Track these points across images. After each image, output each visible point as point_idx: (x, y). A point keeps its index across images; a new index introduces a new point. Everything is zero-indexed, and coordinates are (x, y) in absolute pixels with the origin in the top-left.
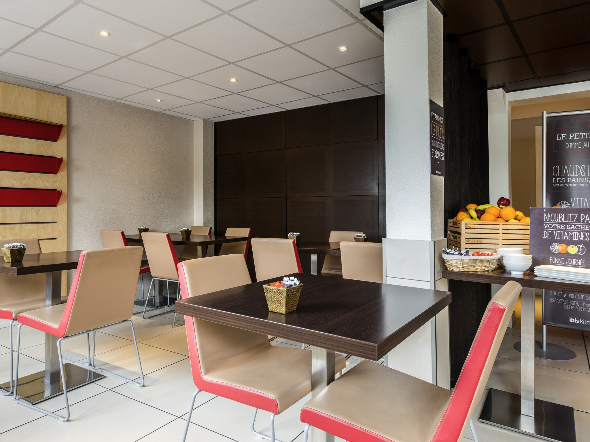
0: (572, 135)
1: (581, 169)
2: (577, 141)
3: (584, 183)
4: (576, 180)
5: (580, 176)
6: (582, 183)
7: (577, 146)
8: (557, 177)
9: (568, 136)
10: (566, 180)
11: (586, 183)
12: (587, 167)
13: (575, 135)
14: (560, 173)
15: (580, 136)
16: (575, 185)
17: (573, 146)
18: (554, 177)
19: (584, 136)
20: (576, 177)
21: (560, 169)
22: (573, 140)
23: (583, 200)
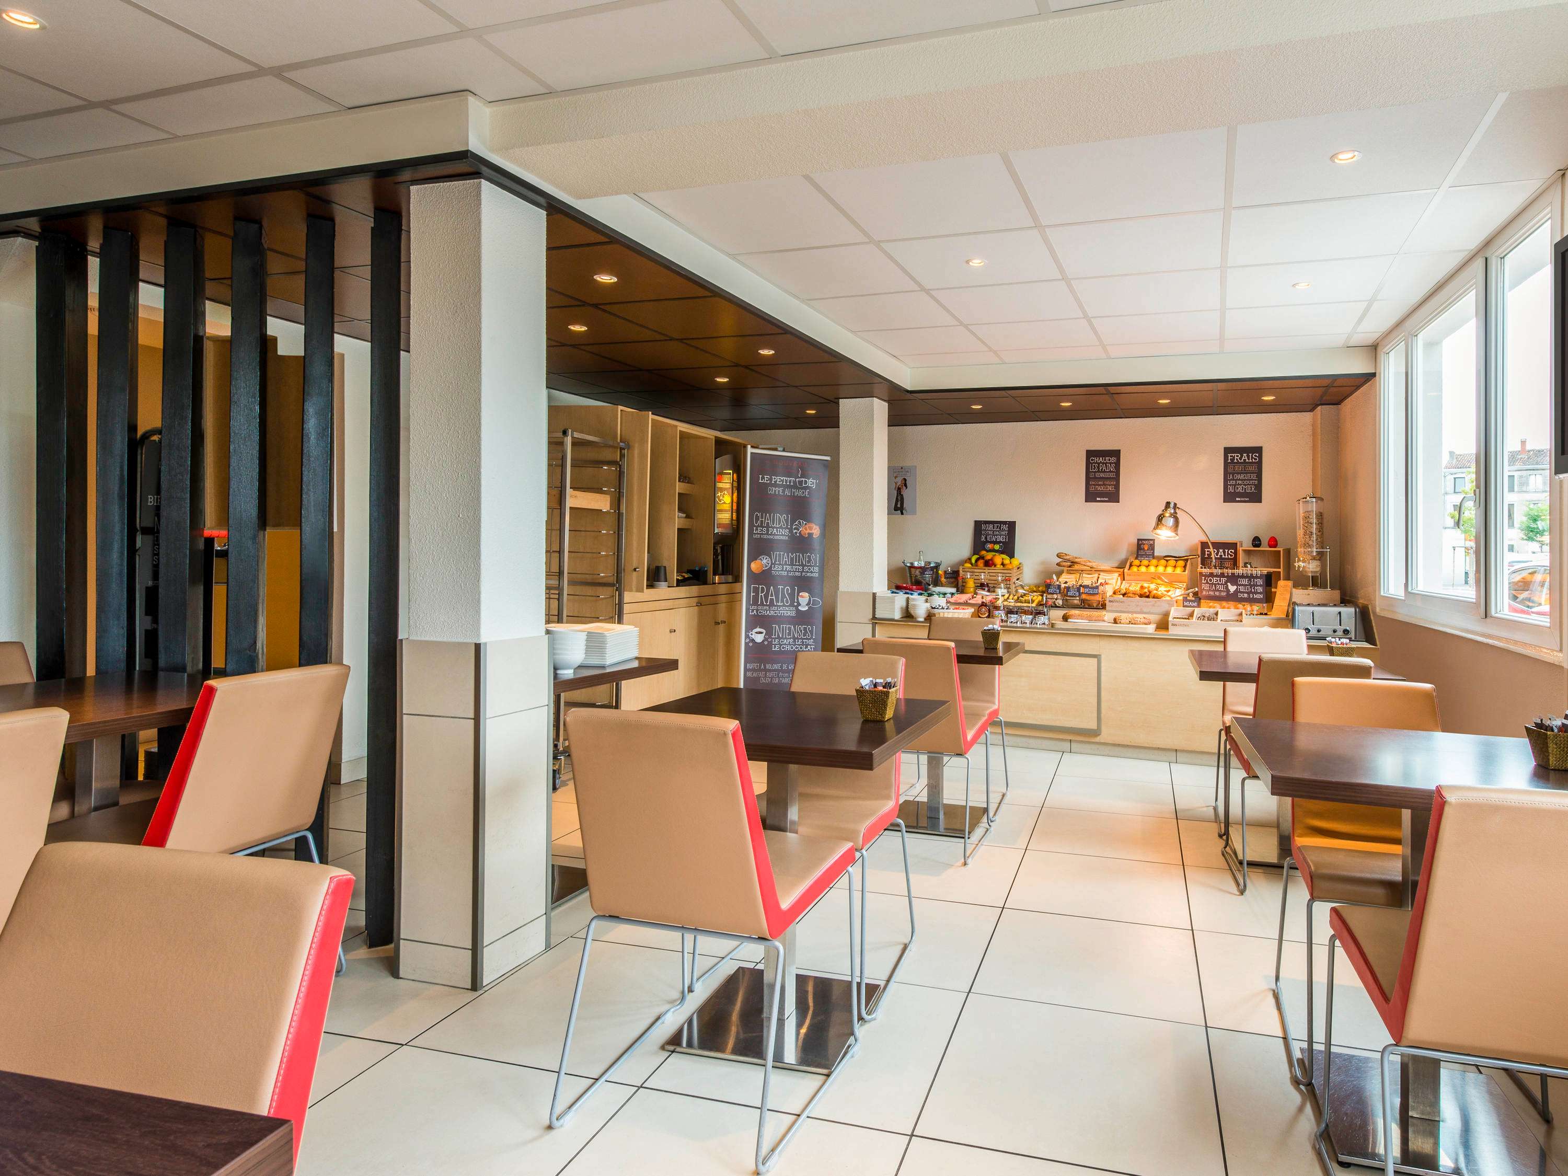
0: (775, 479)
1: (782, 519)
2: (779, 486)
3: (784, 535)
4: (777, 531)
5: (781, 527)
6: (782, 535)
7: (779, 491)
8: (758, 526)
9: (771, 479)
10: (768, 530)
11: (786, 536)
12: (788, 517)
13: (778, 479)
14: (762, 521)
15: (782, 481)
16: (776, 537)
17: (775, 491)
18: (756, 526)
19: (786, 481)
20: (777, 528)
21: (762, 518)
22: (775, 485)
23: (784, 555)
